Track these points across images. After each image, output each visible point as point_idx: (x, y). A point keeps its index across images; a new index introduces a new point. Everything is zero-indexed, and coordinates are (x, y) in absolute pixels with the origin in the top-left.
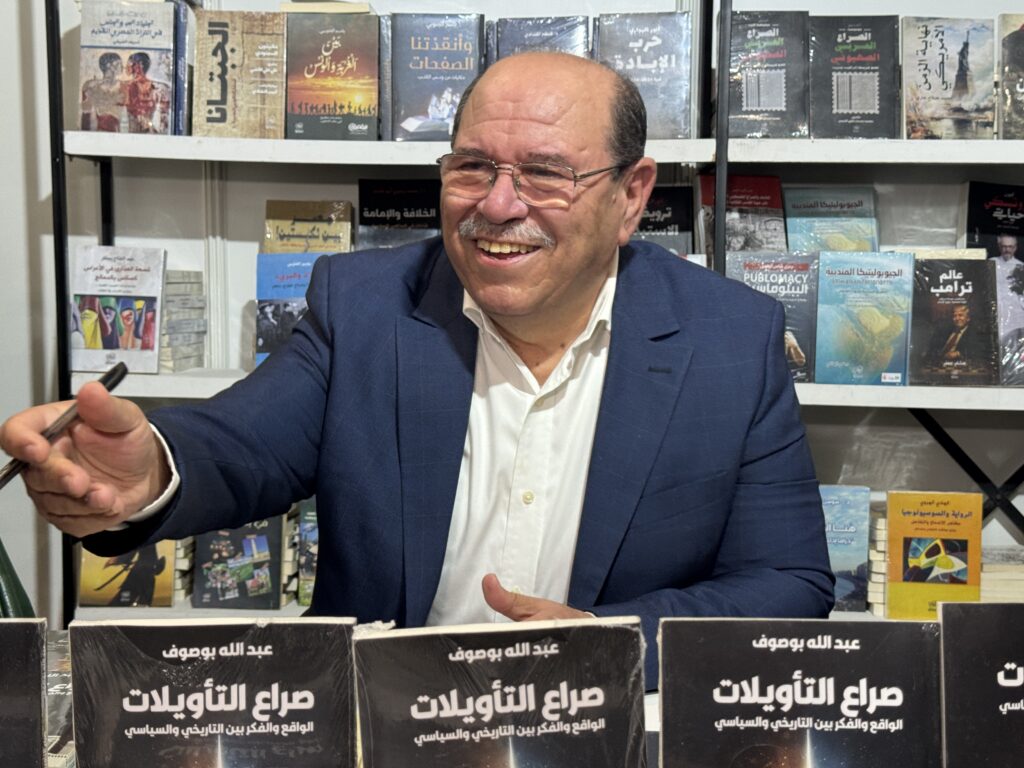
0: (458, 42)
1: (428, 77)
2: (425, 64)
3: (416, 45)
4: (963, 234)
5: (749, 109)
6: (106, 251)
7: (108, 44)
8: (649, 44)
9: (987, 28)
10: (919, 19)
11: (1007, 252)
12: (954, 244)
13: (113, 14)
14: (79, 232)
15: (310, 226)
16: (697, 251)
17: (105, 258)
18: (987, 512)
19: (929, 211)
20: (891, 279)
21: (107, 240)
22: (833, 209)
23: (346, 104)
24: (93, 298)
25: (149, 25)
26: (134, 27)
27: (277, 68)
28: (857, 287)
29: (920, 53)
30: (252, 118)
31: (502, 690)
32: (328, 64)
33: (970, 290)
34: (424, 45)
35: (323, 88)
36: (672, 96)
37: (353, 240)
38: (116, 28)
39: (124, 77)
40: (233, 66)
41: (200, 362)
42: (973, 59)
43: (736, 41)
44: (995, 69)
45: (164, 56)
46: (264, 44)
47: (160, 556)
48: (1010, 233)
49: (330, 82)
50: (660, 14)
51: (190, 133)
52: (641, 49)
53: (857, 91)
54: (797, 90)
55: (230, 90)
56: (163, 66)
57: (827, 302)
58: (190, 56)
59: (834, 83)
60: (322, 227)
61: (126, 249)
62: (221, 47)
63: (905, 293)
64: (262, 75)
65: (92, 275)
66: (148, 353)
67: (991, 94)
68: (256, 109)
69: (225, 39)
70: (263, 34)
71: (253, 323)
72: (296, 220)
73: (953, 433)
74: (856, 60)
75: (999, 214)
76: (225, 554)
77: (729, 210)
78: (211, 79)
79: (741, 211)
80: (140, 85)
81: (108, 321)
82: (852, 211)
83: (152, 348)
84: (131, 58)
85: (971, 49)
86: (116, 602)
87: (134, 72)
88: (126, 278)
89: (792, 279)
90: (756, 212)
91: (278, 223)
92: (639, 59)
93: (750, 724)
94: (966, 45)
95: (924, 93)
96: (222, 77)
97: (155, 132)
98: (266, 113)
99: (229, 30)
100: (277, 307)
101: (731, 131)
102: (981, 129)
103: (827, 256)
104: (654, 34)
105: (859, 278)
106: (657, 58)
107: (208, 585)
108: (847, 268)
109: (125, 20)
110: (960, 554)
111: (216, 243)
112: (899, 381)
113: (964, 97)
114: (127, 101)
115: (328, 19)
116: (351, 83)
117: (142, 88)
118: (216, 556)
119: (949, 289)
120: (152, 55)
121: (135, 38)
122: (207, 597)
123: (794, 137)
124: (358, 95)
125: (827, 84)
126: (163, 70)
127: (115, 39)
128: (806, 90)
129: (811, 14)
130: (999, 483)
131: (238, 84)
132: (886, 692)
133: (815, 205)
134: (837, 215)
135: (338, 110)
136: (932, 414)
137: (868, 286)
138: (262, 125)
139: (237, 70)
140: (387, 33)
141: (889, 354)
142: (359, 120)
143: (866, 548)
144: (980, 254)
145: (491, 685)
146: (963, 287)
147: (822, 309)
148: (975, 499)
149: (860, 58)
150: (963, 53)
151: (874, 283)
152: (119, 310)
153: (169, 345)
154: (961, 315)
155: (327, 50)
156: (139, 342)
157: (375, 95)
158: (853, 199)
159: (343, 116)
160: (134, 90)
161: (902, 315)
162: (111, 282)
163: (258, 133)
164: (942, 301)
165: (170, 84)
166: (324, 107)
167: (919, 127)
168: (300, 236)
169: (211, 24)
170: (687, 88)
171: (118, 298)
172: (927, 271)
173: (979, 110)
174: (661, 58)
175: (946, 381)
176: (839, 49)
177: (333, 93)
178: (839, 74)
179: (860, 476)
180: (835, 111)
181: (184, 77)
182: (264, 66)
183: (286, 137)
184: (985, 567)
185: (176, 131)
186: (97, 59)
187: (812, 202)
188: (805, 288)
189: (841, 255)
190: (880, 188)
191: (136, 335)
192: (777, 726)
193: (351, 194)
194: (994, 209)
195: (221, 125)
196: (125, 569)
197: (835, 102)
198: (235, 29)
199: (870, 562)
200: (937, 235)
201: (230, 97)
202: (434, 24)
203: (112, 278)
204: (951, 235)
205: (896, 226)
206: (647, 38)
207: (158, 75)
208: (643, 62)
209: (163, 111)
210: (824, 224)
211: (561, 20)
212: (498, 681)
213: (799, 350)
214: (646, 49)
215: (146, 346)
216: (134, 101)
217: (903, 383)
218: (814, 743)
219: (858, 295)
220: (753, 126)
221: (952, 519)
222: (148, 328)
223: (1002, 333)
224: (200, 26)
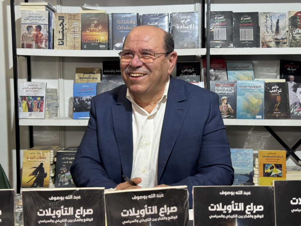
0: (131, 21)
1: (122, 31)
2: (121, 28)
3: (119, 22)
4: (278, 75)
5: (216, 39)
6: (29, 83)
7: (29, 23)
8: (186, 21)
9: (284, 15)
10: (264, 13)
11: (291, 80)
12: (276, 78)
13: (30, 14)
14: (21, 78)
15: (89, 75)
16: (201, 81)
17: (29, 85)
18: (287, 156)
19: (269, 68)
20: (258, 88)
21: (29, 80)
22: (241, 68)
23: (99, 39)
24: (25, 97)
25: (41, 17)
26: (37, 18)
27: (78, 29)
28: (248, 91)
29: (265, 23)
30: (71, 44)
31: (147, 208)
32: (93, 28)
33: (281, 91)
34: (121, 22)
35: (92, 35)
36: (193, 36)
37: (101, 79)
38: (32, 18)
39: (34, 32)
40: (66, 29)
41: (57, 115)
42: (281, 24)
43: (212, 20)
44: (287, 27)
45: (45, 26)
46: (75, 22)
47: (45, 173)
48: (292, 74)
49: (94, 33)
50: (189, 12)
51: (53, 48)
52: (184, 22)
53: (247, 34)
54: (230, 34)
55: (65, 36)
56: (45, 29)
57: (239, 95)
58: (53, 26)
59: (240, 32)
60: (92, 75)
61: (35, 83)
62: (62, 23)
63: (262, 92)
64: (74, 31)
65: (25, 90)
66: (41, 113)
67: (286, 34)
68: (72, 41)
69: (63, 21)
70: (74, 20)
71: (72, 103)
72: (85, 73)
73: (277, 133)
74: (247, 25)
75: (289, 69)
76: (64, 172)
77: (211, 69)
78: (59, 33)
79: (214, 69)
80: (38, 35)
81: (30, 104)
82: (246, 69)
83: (43, 111)
84: (36, 27)
85: (280, 21)
86: (33, 186)
87: (37, 31)
88: (35, 91)
89: (229, 89)
90: (219, 69)
91: (79, 74)
92: (184, 25)
93: (219, 217)
94: (278, 20)
95: (266, 34)
96: (63, 32)
97: (43, 48)
98: (76, 43)
99: (64, 19)
100: (79, 99)
101: (211, 46)
102: (283, 44)
103: (239, 82)
104: (188, 18)
105: (249, 88)
106: (189, 25)
107: (60, 181)
108: (245, 85)
109: (34, 16)
110: (280, 168)
111: (61, 80)
112: (261, 118)
113: (278, 35)
114: (35, 40)
115: (93, 15)
116: (100, 33)
117: (39, 35)
118: (62, 172)
119: (275, 91)
120: (42, 26)
121: (37, 21)
122: (59, 184)
123: (229, 47)
124: (102, 37)
125: (238, 32)
126: (45, 30)
127: (31, 21)
128: (232, 34)
129: (233, 12)
130: (291, 147)
131: (67, 34)
132: (258, 207)
133: (236, 67)
134: (242, 70)
135: (97, 41)
136: (270, 127)
137: (251, 90)
138: (74, 46)
139: (67, 30)
140: (110, 19)
141: (258, 110)
142: (102, 44)
143: (253, 167)
144: (284, 81)
145: (144, 206)
146: (279, 90)
147: (238, 97)
148: (284, 152)
149: (248, 24)
150: (278, 23)
151: (253, 89)
152: (33, 100)
153: (48, 110)
154: (279, 99)
155: (93, 24)
156: (39, 110)
157: (107, 37)
158: (246, 65)
159: (98, 43)
160: (37, 36)
161: (261, 99)
162: (30, 92)
163: (73, 48)
164: (273, 94)
165: (47, 34)
166: (92, 40)
167: (265, 44)
168: (86, 78)
169: (59, 17)
170: (198, 34)
171: (32, 97)
172: (268, 86)
173: (282, 39)
174: (190, 25)
175: (275, 118)
176: (242, 22)
177: (95, 36)
178: (242, 29)
179: (250, 146)
180: (241, 40)
181: (52, 32)
182: (74, 29)
183: (81, 49)
184: (287, 172)
185: (49, 48)
186: (26, 27)
187: (234, 66)
188: (233, 91)
189: (243, 82)
190: (254, 62)
191: (38, 107)
192: (227, 217)
193: (100, 65)
194: (287, 68)
195: (62, 46)
196: (35, 176)
197: (241, 37)
198: (66, 18)
199: (253, 171)
200: (271, 75)
201: (65, 38)
202: (124, 16)
203: (31, 91)
204: (275, 75)
205: (259, 73)
206: (186, 19)
207: (44, 32)
208: (185, 26)
209: (45, 42)
210: (238, 72)
211: (161, 15)
212: (146, 205)
213: (232, 109)
214: (186, 23)
215: (41, 111)
216: (37, 39)
217: (262, 119)
218: (238, 222)
219: (248, 93)
220: (217, 45)
221: (277, 158)
222: (41, 105)
223: (290, 104)
224: (56, 17)
